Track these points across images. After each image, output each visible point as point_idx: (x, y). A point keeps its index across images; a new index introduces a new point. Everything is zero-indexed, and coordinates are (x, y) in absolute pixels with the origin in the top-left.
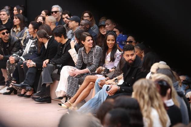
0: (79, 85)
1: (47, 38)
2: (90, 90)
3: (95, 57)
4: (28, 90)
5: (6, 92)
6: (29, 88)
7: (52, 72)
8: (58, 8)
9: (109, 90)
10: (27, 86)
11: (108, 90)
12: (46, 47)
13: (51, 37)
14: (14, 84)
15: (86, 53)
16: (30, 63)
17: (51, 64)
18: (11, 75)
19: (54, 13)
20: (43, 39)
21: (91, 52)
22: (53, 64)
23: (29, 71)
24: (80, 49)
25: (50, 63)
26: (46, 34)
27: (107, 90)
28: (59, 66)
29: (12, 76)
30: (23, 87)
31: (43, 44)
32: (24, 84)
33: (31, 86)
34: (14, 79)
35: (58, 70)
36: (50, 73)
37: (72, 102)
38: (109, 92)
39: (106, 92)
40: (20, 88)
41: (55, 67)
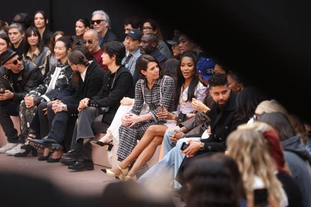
0: (138, 141)
1: (85, 64)
2: (155, 147)
3: (162, 94)
4: (55, 150)
5: (19, 153)
7: (94, 120)
8: (102, 14)
10: (54, 143)
11: (184, 148)
12: (83, 79)
14: (33, 140)
15: (148, 88)
16: (58, 105)
17: (93, 106)
18: (27, 126)
19: (95, 23)
20: (78, 65)
21: (156, 86)
22: (95, 107)
23: (56, 118)
24: (138, 82)
25: (91, 105)
26: (83, 58)
28: (105, 110)
29: (29, 126)
30: (47, 144)
32: (48, 140)
33: (59, 143)
34: (31, 131)
35: (104, 117)
36: (90, 122)
37: (124, 167)
38: (185, 151)
39: (181, 151)
40: (41, 146)
41: (98, 111)
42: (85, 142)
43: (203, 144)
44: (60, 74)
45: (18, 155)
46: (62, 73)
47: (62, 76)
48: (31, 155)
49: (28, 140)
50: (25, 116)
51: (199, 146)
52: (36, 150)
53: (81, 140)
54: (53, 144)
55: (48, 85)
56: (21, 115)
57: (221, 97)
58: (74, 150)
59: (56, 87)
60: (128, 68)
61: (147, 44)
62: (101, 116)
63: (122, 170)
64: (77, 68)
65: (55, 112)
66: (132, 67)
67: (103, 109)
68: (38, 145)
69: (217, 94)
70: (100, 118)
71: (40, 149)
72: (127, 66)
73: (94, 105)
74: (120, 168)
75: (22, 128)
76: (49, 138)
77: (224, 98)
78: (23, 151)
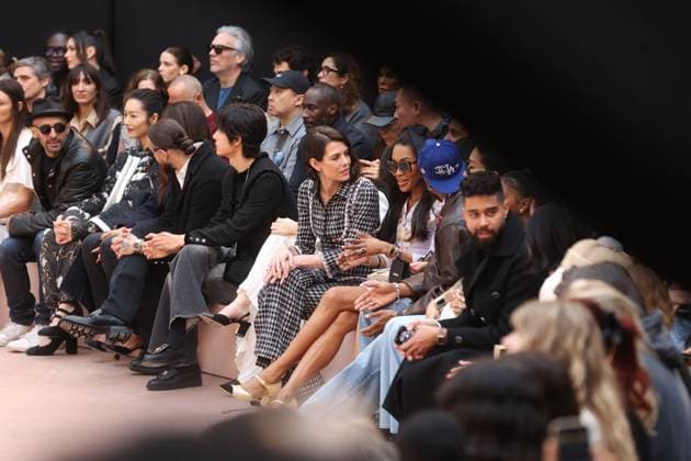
1: (186, 150)
2: (341, 337)
5: (38, 347)
6: (121, 331)
7: (207, 275)
9: (406, 339)
10: (115, 324)
11: (402, 339)
12: (181, 182)
13: (197, 145)
14: (68, 317)
16: (126, 240)
18: (56, 284)
20: (169, 151)
21: (338, 199)
23: (119, 270)
26: (181, 135)
27: (398, 342)
28: (229, 253)
29: (59, 286)
30: (99, 326)
31: (170, 170)
32: (102, 317)
33: (126, 324)
34: (65, 296)
35: (227, 269)
36: (198, 278)
37: (272, 379)
38: (405, 345)
39: (395, 346)
40: (86, 331)
41: (215, 256)
42: (189, 325)
43: (445, 330)
44: (136, 172)
45: (36, 352)
46: (141, 168)
47: (140, 176)
48: (64, 351)
49: (57, 316)
50: (52, 264)
51: (435, 336)
53: (181, 322)
54: (113, 327)
55: (109, 193)
56: (44, 262)
57: (483, 220)
58: (166, 345)
59: (125, 198)
62: (222, 267)
63: (268, 387)
64: (168, 157)
65: (119, 255)
66: (290, 159)
67: (225, 250)
68: (80, 329)
69: (476, 214)
70: (219, 271)
71: (83, 337)
72: (278, 156)
73: (197, 240)
74: (263, 382)
75: (44, 291)
76: (104, 313)
77: (490, 223)
78: (45, 341)
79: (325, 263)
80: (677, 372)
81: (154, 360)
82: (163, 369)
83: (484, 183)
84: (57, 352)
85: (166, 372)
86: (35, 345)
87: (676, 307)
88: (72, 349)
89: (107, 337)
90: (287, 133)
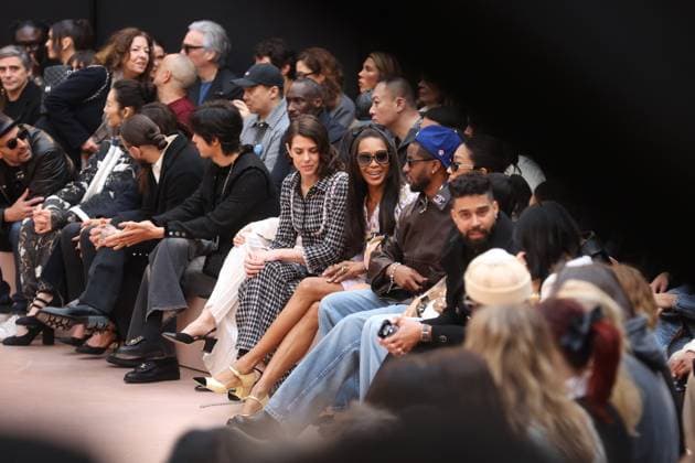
1: (158, 145)
7: (186, 268)
13: (170, 139)
20: (142, 148)
21: (316, 193)
26: (153, 130)
33: (104, 314)
34: (43, 286)
35: (207, 262)
36: (176, 271)
37: (244, 370)
38: (389, 340)
39: (380, 339)
40: (64, 322)
41: (194, 248)
42: (166, 317)
43: (430, 328)
44: (119, 162)
45: (12, 342)
46: (123, 159)
47: (122, 167)
48: (41, 341)
49: (35, 306)
50: (30, 253)
51: (419, 332)
52: (53, 330)
53: (158, 314)
54: (91, 317)
55: (89, 183)
56: (22, 252)
57: (475, 221)
58: (141, 338)
59: (106, 188)
60: (261, 153)
61: (303, 104)
62: (202, 260)
63: (242, 377)
65: (98, 246)
66: (270, 151)
68: (57, 320)
69: (466, 214)
70: (199, 264)
71: (60, 328)
72: (258, 149)
73: (177, 234)
74: (236, 373)
75: (22, 281)
76: (81, 303)
77: (482, 223)
78: (21, 331)
79: (305, 257)
80: (660, 374)
81: (130, 352)
82: (140, 361)
83: (474, 182)
84: (34, 342)
85: (144, 365)
86: (11, 335)
87: (660, 310)
88: (49, 340)
89: (85, 327)
90: (266, 126)
